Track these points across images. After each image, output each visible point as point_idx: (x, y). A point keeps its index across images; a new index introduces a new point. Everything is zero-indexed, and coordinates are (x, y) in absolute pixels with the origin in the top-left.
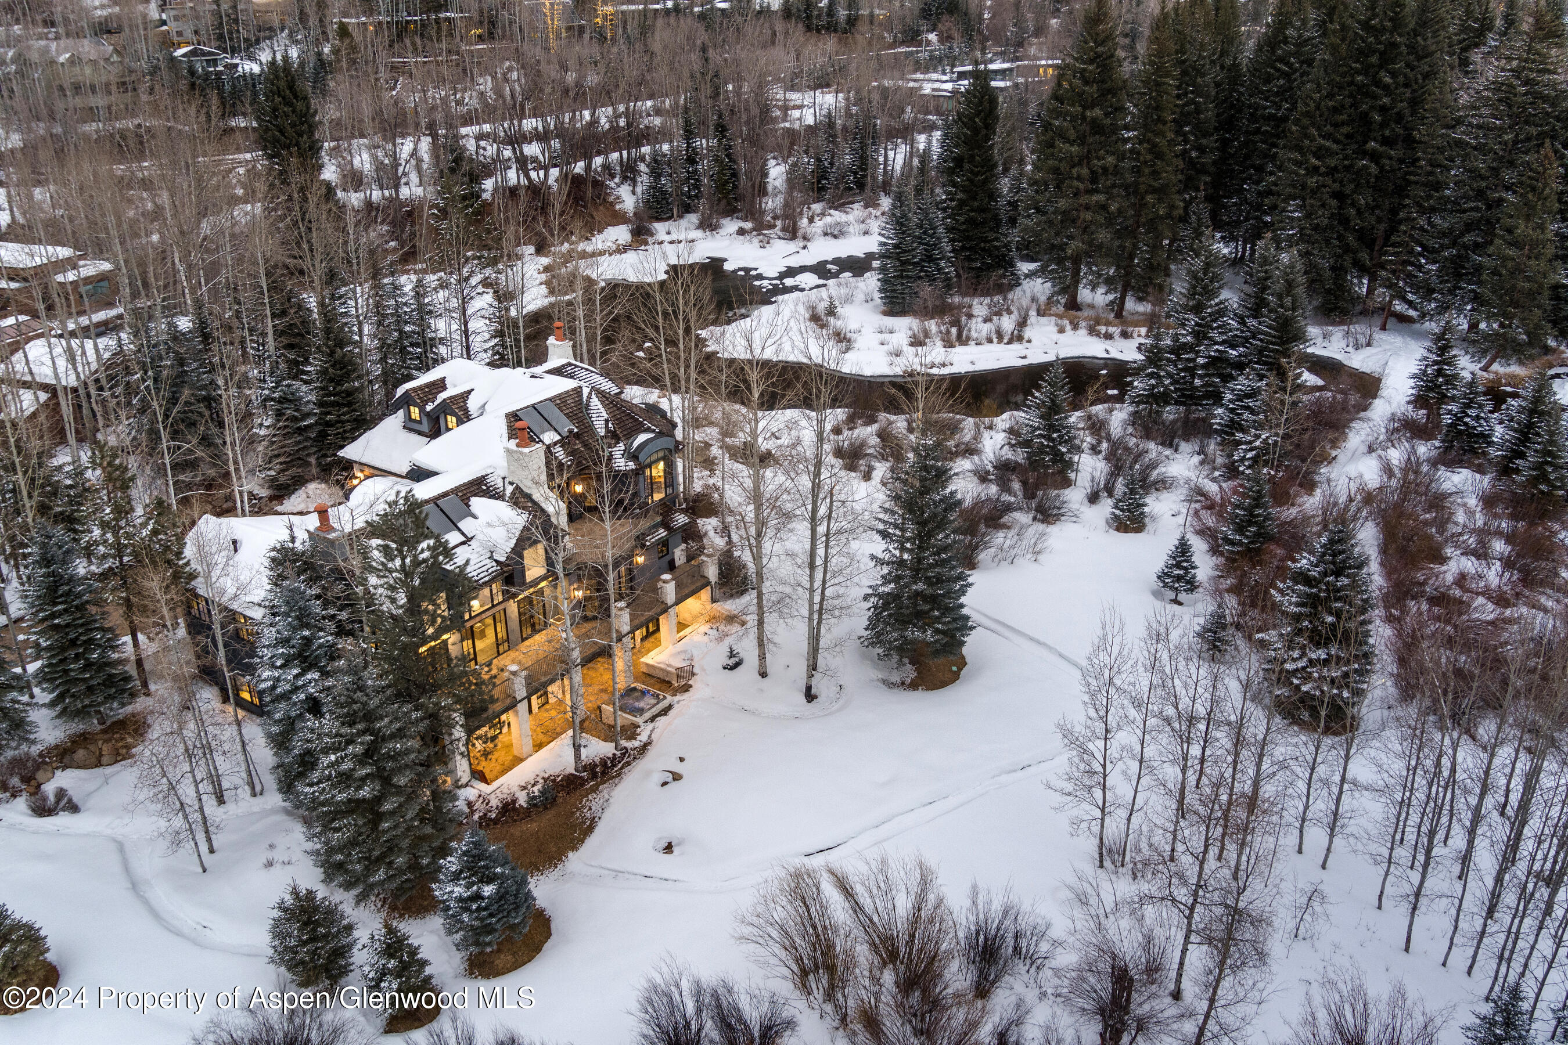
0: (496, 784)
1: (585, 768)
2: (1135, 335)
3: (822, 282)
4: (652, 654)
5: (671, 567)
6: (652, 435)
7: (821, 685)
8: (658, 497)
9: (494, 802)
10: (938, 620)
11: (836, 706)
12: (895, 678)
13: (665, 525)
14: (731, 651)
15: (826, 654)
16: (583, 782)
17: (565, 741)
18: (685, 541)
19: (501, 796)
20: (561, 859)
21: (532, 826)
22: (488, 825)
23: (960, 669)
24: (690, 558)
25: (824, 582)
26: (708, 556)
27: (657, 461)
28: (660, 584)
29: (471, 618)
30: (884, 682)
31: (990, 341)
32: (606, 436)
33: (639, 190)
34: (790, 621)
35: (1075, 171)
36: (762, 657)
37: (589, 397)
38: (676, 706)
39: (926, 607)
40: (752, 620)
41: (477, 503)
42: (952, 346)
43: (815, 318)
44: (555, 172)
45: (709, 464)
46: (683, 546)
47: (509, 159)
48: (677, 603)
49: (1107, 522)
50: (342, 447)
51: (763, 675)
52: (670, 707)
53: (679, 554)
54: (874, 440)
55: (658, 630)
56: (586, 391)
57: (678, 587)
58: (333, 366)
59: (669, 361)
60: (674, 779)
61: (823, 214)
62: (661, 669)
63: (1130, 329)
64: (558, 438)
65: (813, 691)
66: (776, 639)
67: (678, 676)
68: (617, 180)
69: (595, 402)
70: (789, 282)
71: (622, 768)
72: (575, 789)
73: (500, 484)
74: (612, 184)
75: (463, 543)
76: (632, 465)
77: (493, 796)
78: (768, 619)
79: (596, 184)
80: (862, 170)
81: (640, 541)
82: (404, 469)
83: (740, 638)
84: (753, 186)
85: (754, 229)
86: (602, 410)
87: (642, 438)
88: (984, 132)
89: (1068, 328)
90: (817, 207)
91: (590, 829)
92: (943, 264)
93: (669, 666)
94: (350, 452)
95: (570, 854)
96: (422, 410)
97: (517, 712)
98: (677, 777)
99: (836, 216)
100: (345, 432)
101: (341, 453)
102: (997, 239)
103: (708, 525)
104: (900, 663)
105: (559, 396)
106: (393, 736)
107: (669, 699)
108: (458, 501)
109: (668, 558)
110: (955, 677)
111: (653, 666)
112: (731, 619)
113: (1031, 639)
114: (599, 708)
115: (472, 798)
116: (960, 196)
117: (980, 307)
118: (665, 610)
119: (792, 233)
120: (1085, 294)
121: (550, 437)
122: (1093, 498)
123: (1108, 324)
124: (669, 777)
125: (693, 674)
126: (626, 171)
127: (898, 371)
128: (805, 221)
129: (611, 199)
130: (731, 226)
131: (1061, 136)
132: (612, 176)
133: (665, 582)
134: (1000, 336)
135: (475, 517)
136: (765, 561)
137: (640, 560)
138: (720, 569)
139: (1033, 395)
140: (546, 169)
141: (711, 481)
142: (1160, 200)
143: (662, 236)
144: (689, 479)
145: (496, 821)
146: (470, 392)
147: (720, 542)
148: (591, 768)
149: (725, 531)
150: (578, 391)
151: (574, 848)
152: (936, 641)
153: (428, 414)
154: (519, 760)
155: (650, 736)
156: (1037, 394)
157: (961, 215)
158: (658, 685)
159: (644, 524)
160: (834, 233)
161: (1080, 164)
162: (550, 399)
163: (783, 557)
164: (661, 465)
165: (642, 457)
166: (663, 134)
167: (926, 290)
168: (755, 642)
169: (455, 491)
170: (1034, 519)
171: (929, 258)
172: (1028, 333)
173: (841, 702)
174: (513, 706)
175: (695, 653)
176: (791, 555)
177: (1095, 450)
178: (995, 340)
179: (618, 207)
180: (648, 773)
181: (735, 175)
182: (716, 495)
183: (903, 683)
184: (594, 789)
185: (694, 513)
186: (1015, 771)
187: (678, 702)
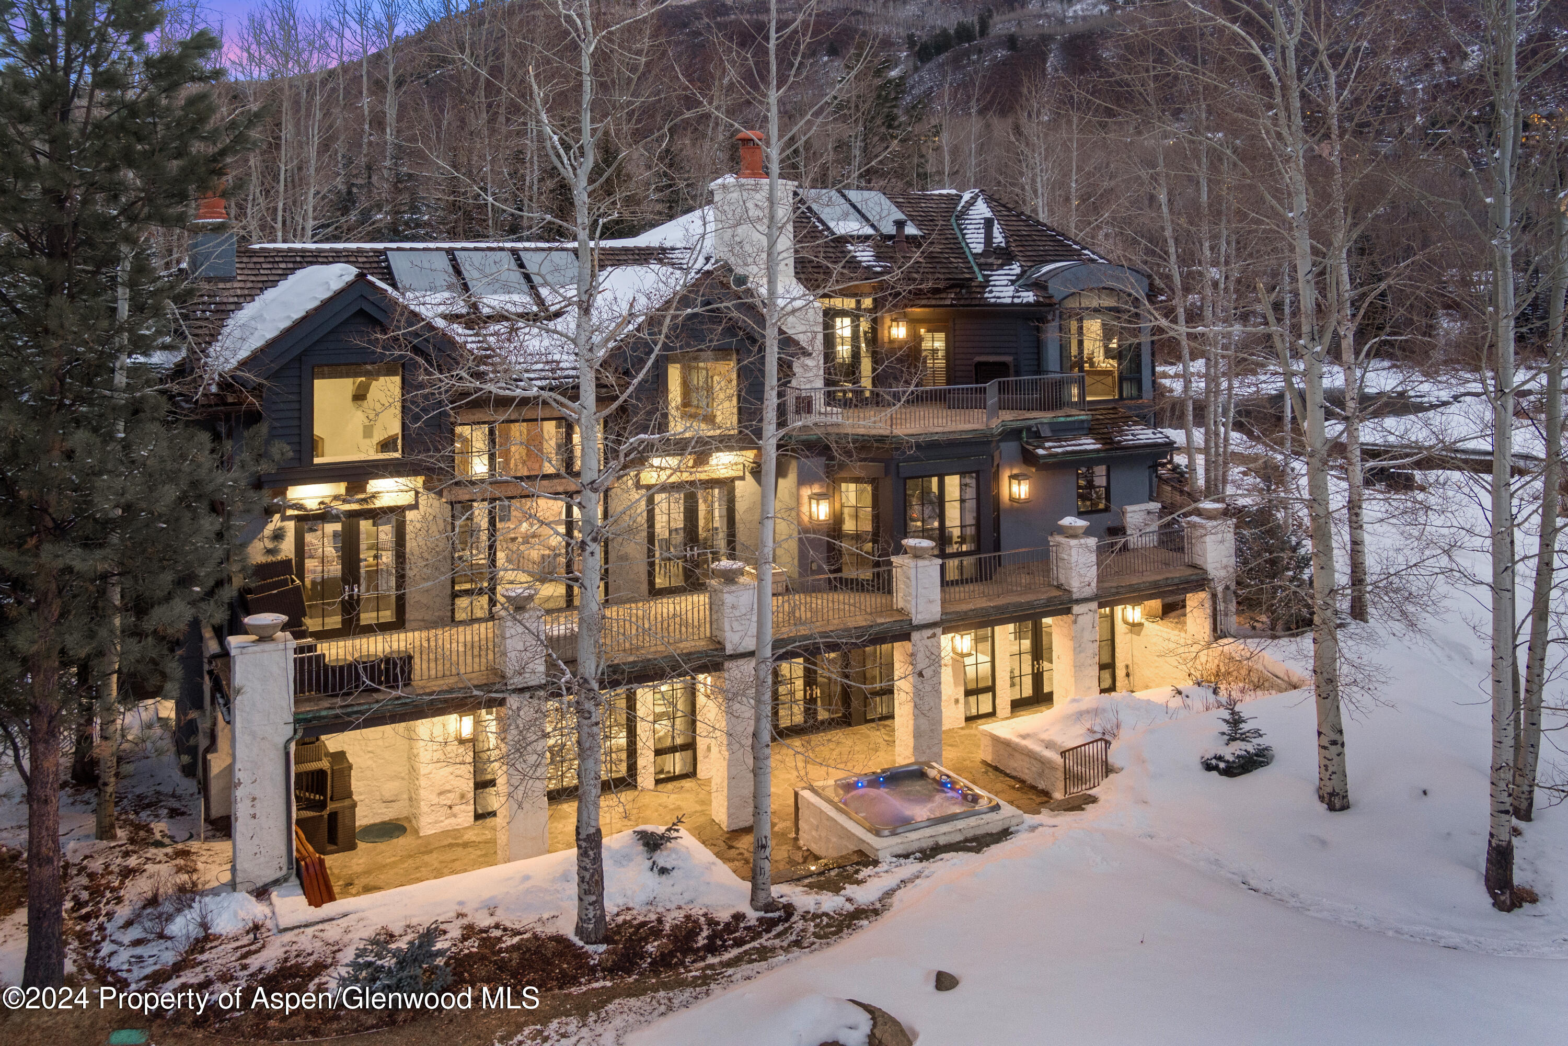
1: (614, 932)
13: (1102, 434)
14: (1235, 721)
16: (578, 970)
28: (1054, 539)
32: (985, 255)
37: (971, 203)
46: (1153, 506)
48: (1099, 600)
51: (1335, 802)
53: (1139, 521)
56: (967, 197)
62: (1031, 755)
64: (868, 232)
67: (1066, 772)
69: (980, 209)
76: (1029, 296)
81: (1021, 444)
87: (1065, 264)
93: (1049, 745)
111: (1010, 746)
114: (797, 798)
121: (850, 227)
124: (856, 1028)
125: (1108, 770)
133: (1069, 533)
137: (1019, 489)
148: (633, 935)
150: (951, 198)
165: (1055, 289)
184: (589, 1005)
187: (1033, 828)
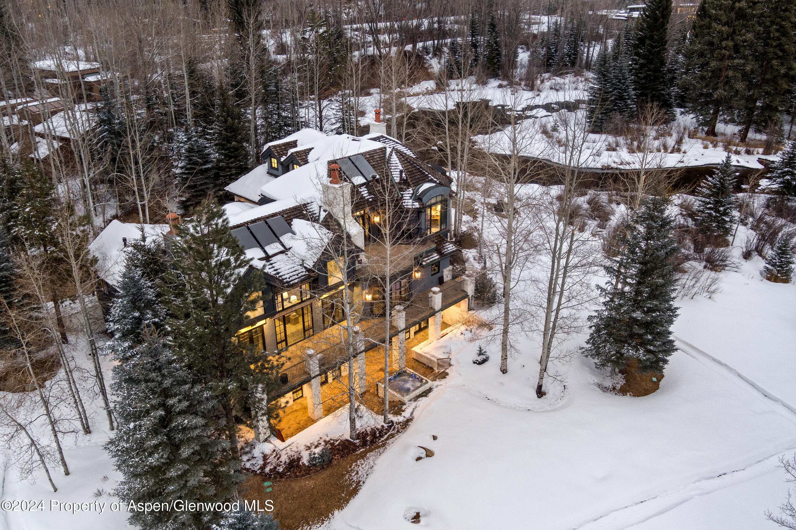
0: (289, 441)
1: (358, 436)
2: (755, 153)
3: (550, 114)
4: (422, 344)
5: (441, 281)
6: (434, 185)
7: (548, 385)
8: (434, 230)
9: (284, 458)
10: (650, 342)
11: (561, 403)
12: (608, 383)
13: (438, 250)
14: (481, 350)
15: (556, 362)
16: (355, 447)
17: (344, 412)
18: (452, 263)
19: (290, 453)
20: (327, 516)
21: (308, 483)
22: (275, 478)
23: (659, 380)
24: (454, 277)
25: (559, 304)
26: (468, 276)
27: (436, 204)
28: (431, 294)
29: (284, 309)
30: (599, 386)
31: (659, 151)
32: (400, 183)
33: (442, 61)
34: (530, 334)
35: (724, 43)
36: (504, 358)
37: (391, 155)
38: (435, 390)
39: (642, 331)
40: (499, 328)
41: (298, 224)
42: (634, 152)
43: (545, 132)
44: (394, 49)
45: (473, 213)
46: (451, 267)
47: (370, 42)
48: (442, 309)
49: (761, 274)
50: (228, 184)
51: (504, 371)
52: (430, 390)
53: (447, 273)
54: (586, 206)
55: (426, 327)
56: (388, 150)
57: (444, 298)
58: (226, 130)
59: (450, 137)
60: (427, 456)
61: (549, 79)
62: (428, 359)
63: (752, 149)
64: (365, 181)
65: (543, 389)
66: (517, 346)
67: (438, 365)
68: (430, 55)
69: (395, 158)
70: (529, 113)
71: (387, 439)
72: (348, 454)
73: (317, 211)
74: (428, 58)
75: (281, 252)
76: (417, 205)
77: (284, 452)
78: (513, 329)
79: (418, 56)
80: (574, 54)
81: (418, 261)
82: (257, 199)
83: (488, 343)
84: (509, 60)
85: (508, 85)
86: (399, 164)
87: (426, 186)
88: (661, 20)
89: (710, 146)
90: (547, 75)
91: (355, 492)
92: (629, 102)
93: (433, 356)
94: (233, 188)
95: (336, 512)
96: (278, 161)
97: (311, 386)
98: (429, 454)
99: (559, 80)
100: (232, 175)
101: (227, 188)
102: (663, 90)
103: (470, 254)
104: (613, 373)
105: (369, 153)
106: (182, 413)
107: (430, 383)
108: (283, 220)
109: (438, 275)
110: (655, 387)
111: (421, 355)
112: (483, 325)
113: (714, 360)
114: (377, 385)
115: (268, 451)
116: (641, 61)
117: (652, 132)
118: (433, 314)
119: (531, 87)
120: (720, 127)
121: (359, 180)
122: (747, 256)
123: (737, 145)
124: (423, 453)
125: (450, 365)
126: (436, 51)
127: (599, 166)
128: (539, 82)
129: (426, 65)
130: (494, 83)
131: (715, 20)
132: (428, 53)
133: (434, 293)
134: (666, 149)
135: (294, 233)
136: (512, 285)
137: (418, 275)
138: (476, 286)
139: (706, 179)
140: (390, 47)
141: (474, 224)
142: (782, 64)
143: (452, 87)
144: (459, 221)
145: (281, 475)
146: (310, 150)
147: (478, 266)
148: (362, 436)
149: (481, 258)
150: (383, 150)
151: (340, 507)
152: (647, 360)
153: (282, 164)
154: (312, 421)
155: (412, 413)
156: (710, 179)
157: (641, 73)
158: (422, 370)
159: (423, 249)
160: (555, 88)
161: (727, 39)
162: (362, 154)
163: (529, 282)
164: (439, 207)
165: (424, 199)
166: (460, 33)
167: (617, 117)
168: (500, 347)
169: (282, 213)
170: (705, 267)
171: (621, 98)
172: (684, 148)
173: (565, 400)
174: (308, 380)
175: (453, 348)
176: (535, 281)
177: (743, 222)
178: (662, 151)
179: (429, 70)
180: (406, 448)
181: (499, 54)
182: (476, 234)
183: (614, 388)
184: (363, 456)
185: (460, 245)
186: (712, 478)
187: (437, 386)
